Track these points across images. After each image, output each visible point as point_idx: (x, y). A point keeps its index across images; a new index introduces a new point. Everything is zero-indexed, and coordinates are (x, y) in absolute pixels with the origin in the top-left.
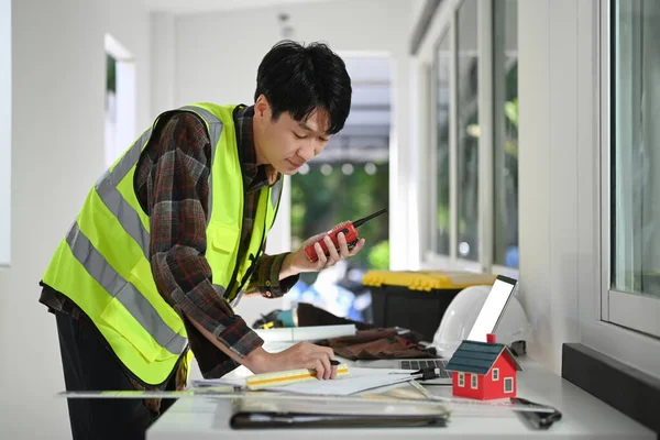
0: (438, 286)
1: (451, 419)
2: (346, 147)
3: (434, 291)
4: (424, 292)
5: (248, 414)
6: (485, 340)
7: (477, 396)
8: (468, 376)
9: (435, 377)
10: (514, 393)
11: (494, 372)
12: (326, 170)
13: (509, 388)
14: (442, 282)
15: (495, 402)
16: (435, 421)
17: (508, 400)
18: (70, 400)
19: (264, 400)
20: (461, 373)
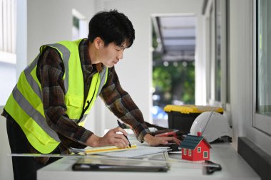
0: (192, 112)
1: (171, 169)
2: (183, 55)
3: (190, 114)
4: (186, 114)
5: (80, 165)
6: (196, 135)
7: (191, 159)
8: (188, 151)
9: (178, 150)
10: (209, 158)
11: (199, 149)
12: (176, 64)
13: (206, 156)
14: (194, 110)
15: (198, 162)
16: (162, 170)
17: (204, 161)
18: (13, 157)
19: (94, 159)
20: (185, 149)
